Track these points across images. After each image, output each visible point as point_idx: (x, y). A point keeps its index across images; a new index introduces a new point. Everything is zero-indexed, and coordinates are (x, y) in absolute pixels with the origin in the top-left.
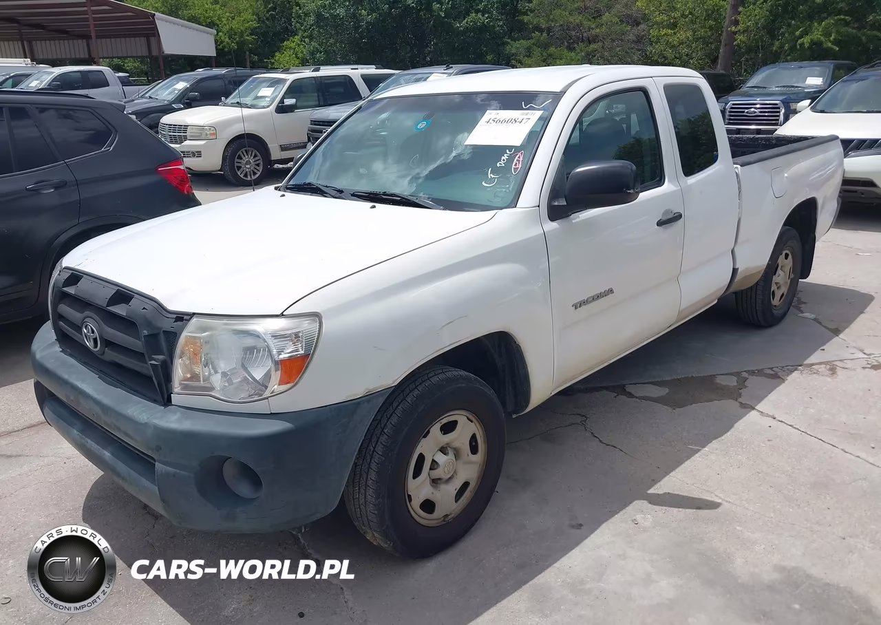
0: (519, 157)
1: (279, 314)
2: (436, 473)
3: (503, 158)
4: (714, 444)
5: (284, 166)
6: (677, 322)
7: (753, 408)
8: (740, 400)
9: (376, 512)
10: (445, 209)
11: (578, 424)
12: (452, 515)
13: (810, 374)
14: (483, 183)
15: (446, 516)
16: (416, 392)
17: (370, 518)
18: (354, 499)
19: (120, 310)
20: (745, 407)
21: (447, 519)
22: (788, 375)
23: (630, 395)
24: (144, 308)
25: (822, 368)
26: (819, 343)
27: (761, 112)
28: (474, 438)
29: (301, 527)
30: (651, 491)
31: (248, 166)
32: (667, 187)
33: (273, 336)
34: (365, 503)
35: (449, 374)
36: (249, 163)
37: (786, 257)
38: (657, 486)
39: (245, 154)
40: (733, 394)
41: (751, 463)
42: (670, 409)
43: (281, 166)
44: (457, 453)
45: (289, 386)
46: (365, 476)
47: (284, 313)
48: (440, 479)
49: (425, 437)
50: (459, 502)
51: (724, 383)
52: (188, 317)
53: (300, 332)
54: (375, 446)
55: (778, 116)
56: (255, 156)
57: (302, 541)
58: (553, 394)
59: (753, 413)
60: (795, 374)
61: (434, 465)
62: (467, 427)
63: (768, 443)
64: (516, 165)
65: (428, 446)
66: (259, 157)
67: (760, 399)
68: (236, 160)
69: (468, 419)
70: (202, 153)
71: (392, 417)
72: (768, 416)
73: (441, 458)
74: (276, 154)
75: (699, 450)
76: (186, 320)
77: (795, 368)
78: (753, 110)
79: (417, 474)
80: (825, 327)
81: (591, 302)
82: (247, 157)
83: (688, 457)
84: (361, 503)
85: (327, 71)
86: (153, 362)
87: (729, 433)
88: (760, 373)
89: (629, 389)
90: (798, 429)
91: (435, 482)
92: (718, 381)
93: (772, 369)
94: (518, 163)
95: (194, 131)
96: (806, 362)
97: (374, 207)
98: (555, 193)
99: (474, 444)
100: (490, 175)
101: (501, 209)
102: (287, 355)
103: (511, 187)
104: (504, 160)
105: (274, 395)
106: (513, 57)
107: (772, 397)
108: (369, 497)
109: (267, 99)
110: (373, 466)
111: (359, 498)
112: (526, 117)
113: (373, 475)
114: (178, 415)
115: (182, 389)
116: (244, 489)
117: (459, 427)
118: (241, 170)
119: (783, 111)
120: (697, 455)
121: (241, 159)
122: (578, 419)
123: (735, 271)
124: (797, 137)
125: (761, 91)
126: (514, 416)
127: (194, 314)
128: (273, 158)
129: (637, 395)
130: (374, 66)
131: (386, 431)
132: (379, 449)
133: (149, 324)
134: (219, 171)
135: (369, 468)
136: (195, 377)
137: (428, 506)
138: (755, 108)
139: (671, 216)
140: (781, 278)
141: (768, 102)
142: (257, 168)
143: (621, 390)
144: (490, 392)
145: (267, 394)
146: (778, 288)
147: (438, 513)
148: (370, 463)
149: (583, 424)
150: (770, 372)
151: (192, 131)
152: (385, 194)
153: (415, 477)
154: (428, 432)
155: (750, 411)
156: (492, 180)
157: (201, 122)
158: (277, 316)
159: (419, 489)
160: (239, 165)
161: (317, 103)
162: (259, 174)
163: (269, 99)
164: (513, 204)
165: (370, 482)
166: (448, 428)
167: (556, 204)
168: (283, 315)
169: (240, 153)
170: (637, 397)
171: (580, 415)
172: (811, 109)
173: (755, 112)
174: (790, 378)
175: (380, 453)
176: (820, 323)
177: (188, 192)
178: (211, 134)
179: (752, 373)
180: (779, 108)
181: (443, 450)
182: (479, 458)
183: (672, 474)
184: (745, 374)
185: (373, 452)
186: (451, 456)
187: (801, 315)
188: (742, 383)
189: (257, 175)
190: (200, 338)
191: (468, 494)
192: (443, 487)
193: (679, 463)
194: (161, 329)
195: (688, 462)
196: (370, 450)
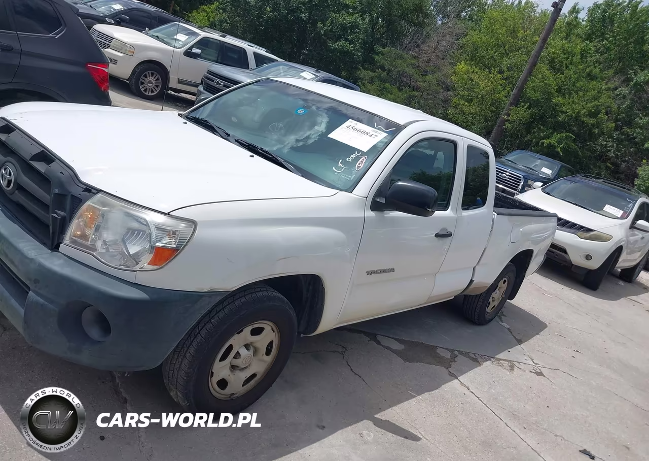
0: (363, 160)
1: (167, 212)
2: (237, 362)
3: (352, 156)
4: (426, 395)
5: (176, 94)
6: (425, 303)
7: (457, 378)
8: (450, 369)
9: (185, 378)
10: (302, 176)
11: (338, 352)
12: (237, 395)
13: (498, 366)
14: (334, 168)
15: (233, 394)
16: (243, 300)
17: (179, 380)
18: (171, 363)
19: (40, 166)
20: (451, 376)
21: (232, 397)
22: (484, 362)
23: (379, 343)
24: (61, 173)
25: (506, 364)
26: (507, 346)
27: (509, 178)
28: (271, 343)
29: (125, 373)
30: (377, 416)
31: (149, 85)
32: (448, 213)
33: (156, 227)
34: (179, 368)
35: (270, 294)
36: (151, 82)
37: (505, 281)
38: (382, 413)
39: (150, 75)
40: (447, 364)
41: (447, 415)
42: (402, 361)
43: (173, 93)
44: (256, 351)
45: (155, 267)
46: (186, 349)
47: (170, 213)
48: (237, 366)
49: (238, 333)
50: (245, 387)
51: (442, 354)
52: (96, 192)
53: (177, 231)
54: (201, 329)
55: (519, 185)
56: (158, 79)
57: (117, 381)
58: (333, 328)
59: (456, 381)
60: (488, 363)
61: (238, 355)
62: (269, 334)
63: (461, 405)
64: (359, 164)
65: (237, 341)
66: (160, 81)
67: (463, 373)
68: (142, 77)
69: (272, 329)
70: (118, 62)
71: (220, 313)
72: (465, 386)
73: (244, 352)
74: (173, 83)
75: (415, 397)
76: (93, 193)
77: (489, 358)
78: (504, 175)
79: (223, 358)
80: (513, 335)
81: (379, 273)
82: (151, 77)
83: (407, 399)
84: (176, 367)
85: (230, 40)
86: (55, 215)
87: (438, 390)
88: (466, 354)
89: (379, 338)
90: (481, 401)
91: (233, 368)
92: (438, 352)
93: (474, 354)
94: (362, 163)
95: (117, 44)
96: (496, 357)
97: (253, 156)
98: (380, 192)
99: (269, 348)
100: (340, 164)
101: (342, 190)
102: (161, 245)
103: (352, 178)
104: (352, 158)
105: (142, 270)
106: (360, 80)
107: (471, 374)
108: (183, 365)
109: (180, 42)
110: (194, 344)
111: (175, 364)
112: (375, 134)
113: (192, 350)
114: (61, 261)
115: (70, 242)
116: (94, 333)
117: (264, 333)
118: (144, 85)
119: (522, 183)
120: (413, 399)
121: (146, 77)
122: (340, 349)
123: (472, 281)
124: (532, 206)
125: (513, 165)
126: (302, 336)
127: (101, 191)
128: (170, 86)
129: (383, 344)
130: (265, 50)
131: (212, 321)
132: (203, 333)
133: (61, 185)
134: (127, 80)
135: (191, 344)
136: (84, 236)
137: (223, 384)
138: (506, 174)
139: (445, 233)
140: (497, 295)
141: (515, 174)
142: (156, 88)
143: (373, 337)
144: (293, 313)
145: (137, 268)
146: (493, 301)
147: (228, 391)
148: (192, 341)
149: (343, 353)
150: (472, 356)
151: (115, 43)
152: (261, 149)
153: (221, 360)
154: (242, 330)
155: (454, 379)
156: (340, 168)
157: (125, 40)
158: (164, 213)
159: (221, 370)
160: (144, 81)
161: (216, 59)
162: (156, 93)
163: (182, 43)
164: (350, 190)
165: (188, 355)
166: (257, 332)
167: (378, 200)
168: (169, 214)
169: (147, 73)
170: (382, 346)
171: (342, 346)
172: (542, 189)
173: (505, 177)
174: (484, 364)
175: (203, 336)
176: (511, 333)
177: (105, 90)
178: (130, 51)
179: (461, 353)
180: (520, 180)
181: (247, 346)
182: (269, 359)
183: (394, 408)
184: (456, 352)
185: (198, 334)
186: (251, 352)
187: (501, 323)
188: (453, 358)
189: (154, 94)
190: (99, 210)
191: (253, 383)
192: (238, 373)
193: (400, 401)
194: (70, 192)
195: (406, 403)
196: (196, 331)
